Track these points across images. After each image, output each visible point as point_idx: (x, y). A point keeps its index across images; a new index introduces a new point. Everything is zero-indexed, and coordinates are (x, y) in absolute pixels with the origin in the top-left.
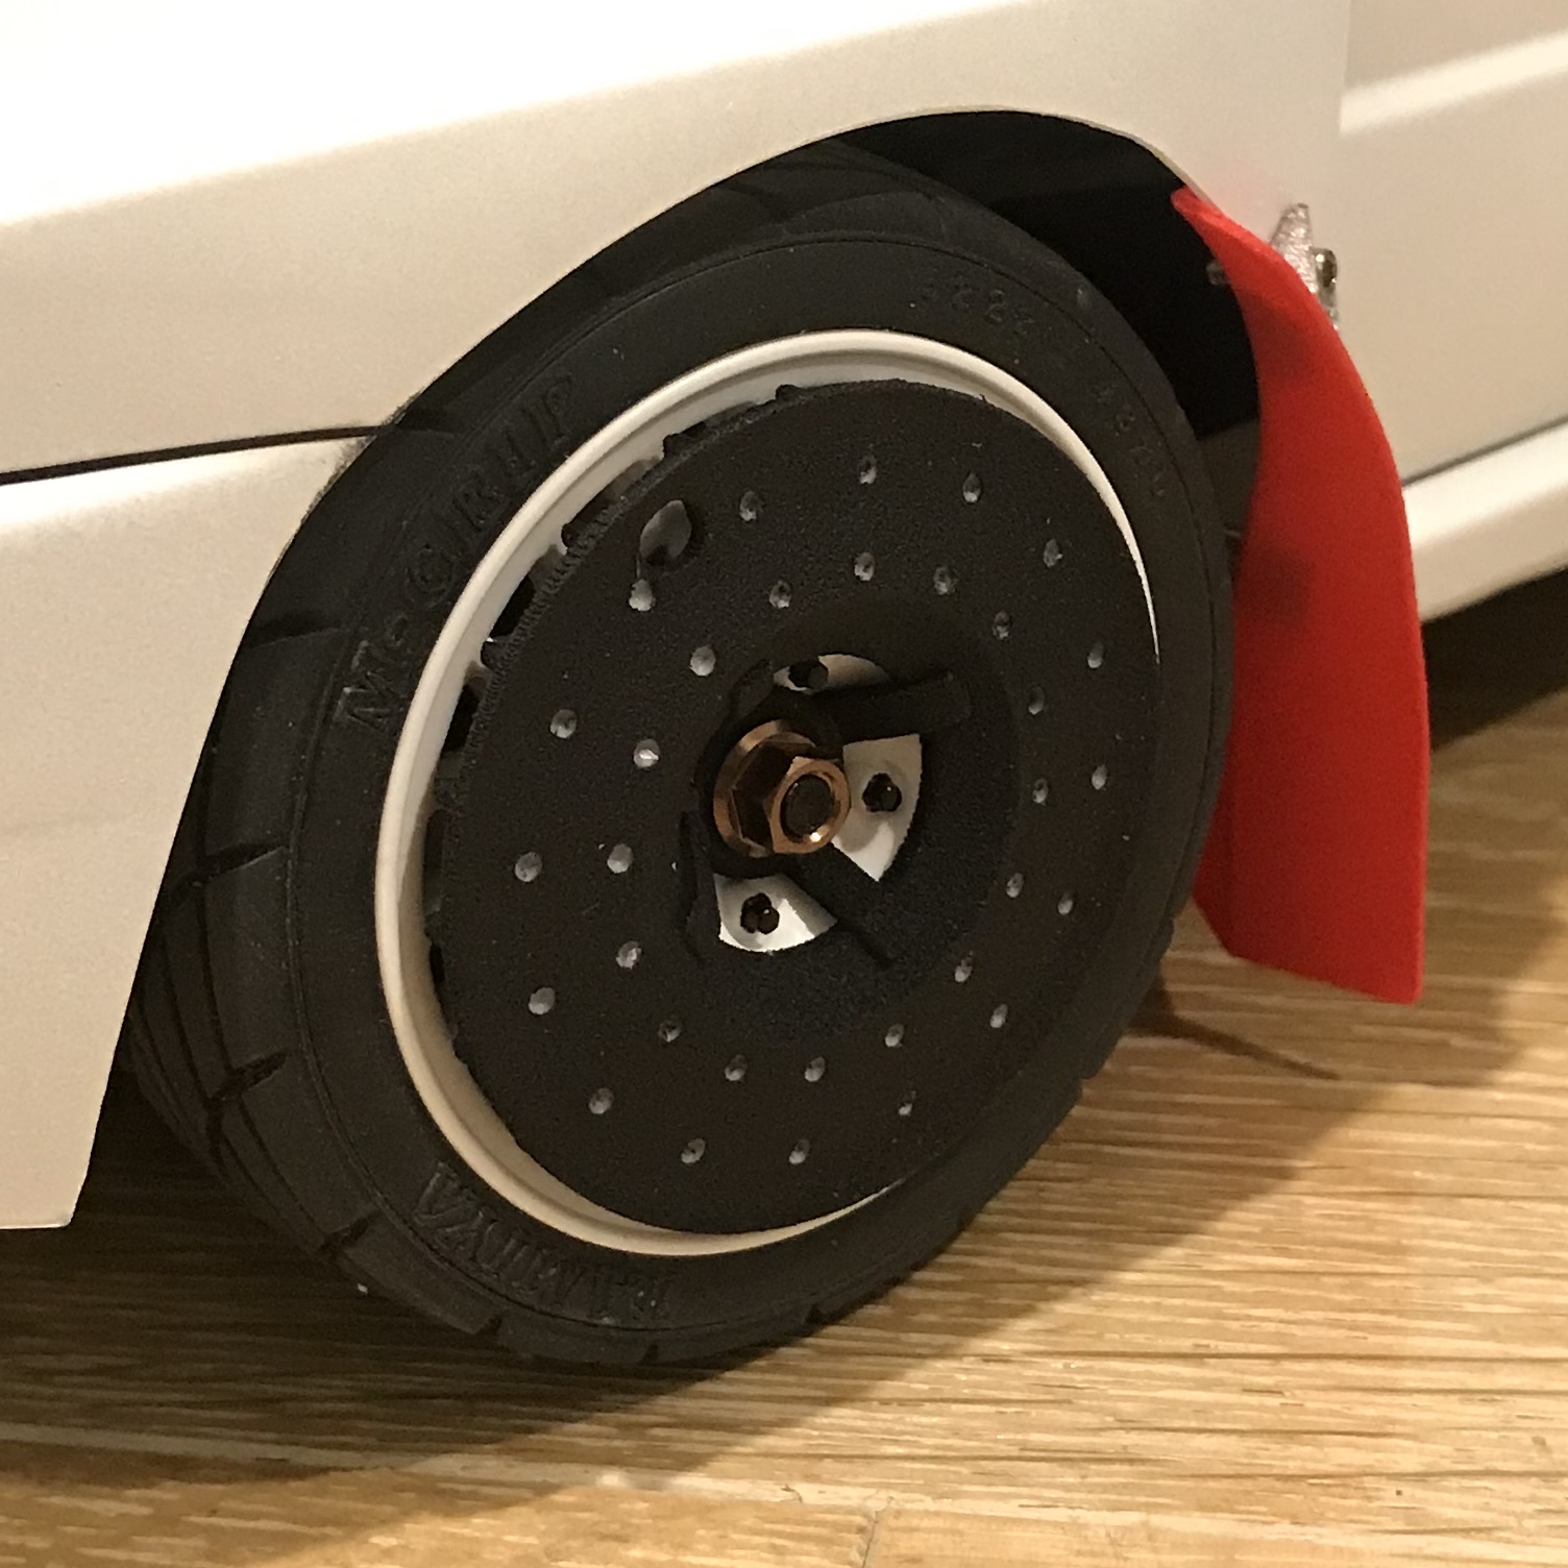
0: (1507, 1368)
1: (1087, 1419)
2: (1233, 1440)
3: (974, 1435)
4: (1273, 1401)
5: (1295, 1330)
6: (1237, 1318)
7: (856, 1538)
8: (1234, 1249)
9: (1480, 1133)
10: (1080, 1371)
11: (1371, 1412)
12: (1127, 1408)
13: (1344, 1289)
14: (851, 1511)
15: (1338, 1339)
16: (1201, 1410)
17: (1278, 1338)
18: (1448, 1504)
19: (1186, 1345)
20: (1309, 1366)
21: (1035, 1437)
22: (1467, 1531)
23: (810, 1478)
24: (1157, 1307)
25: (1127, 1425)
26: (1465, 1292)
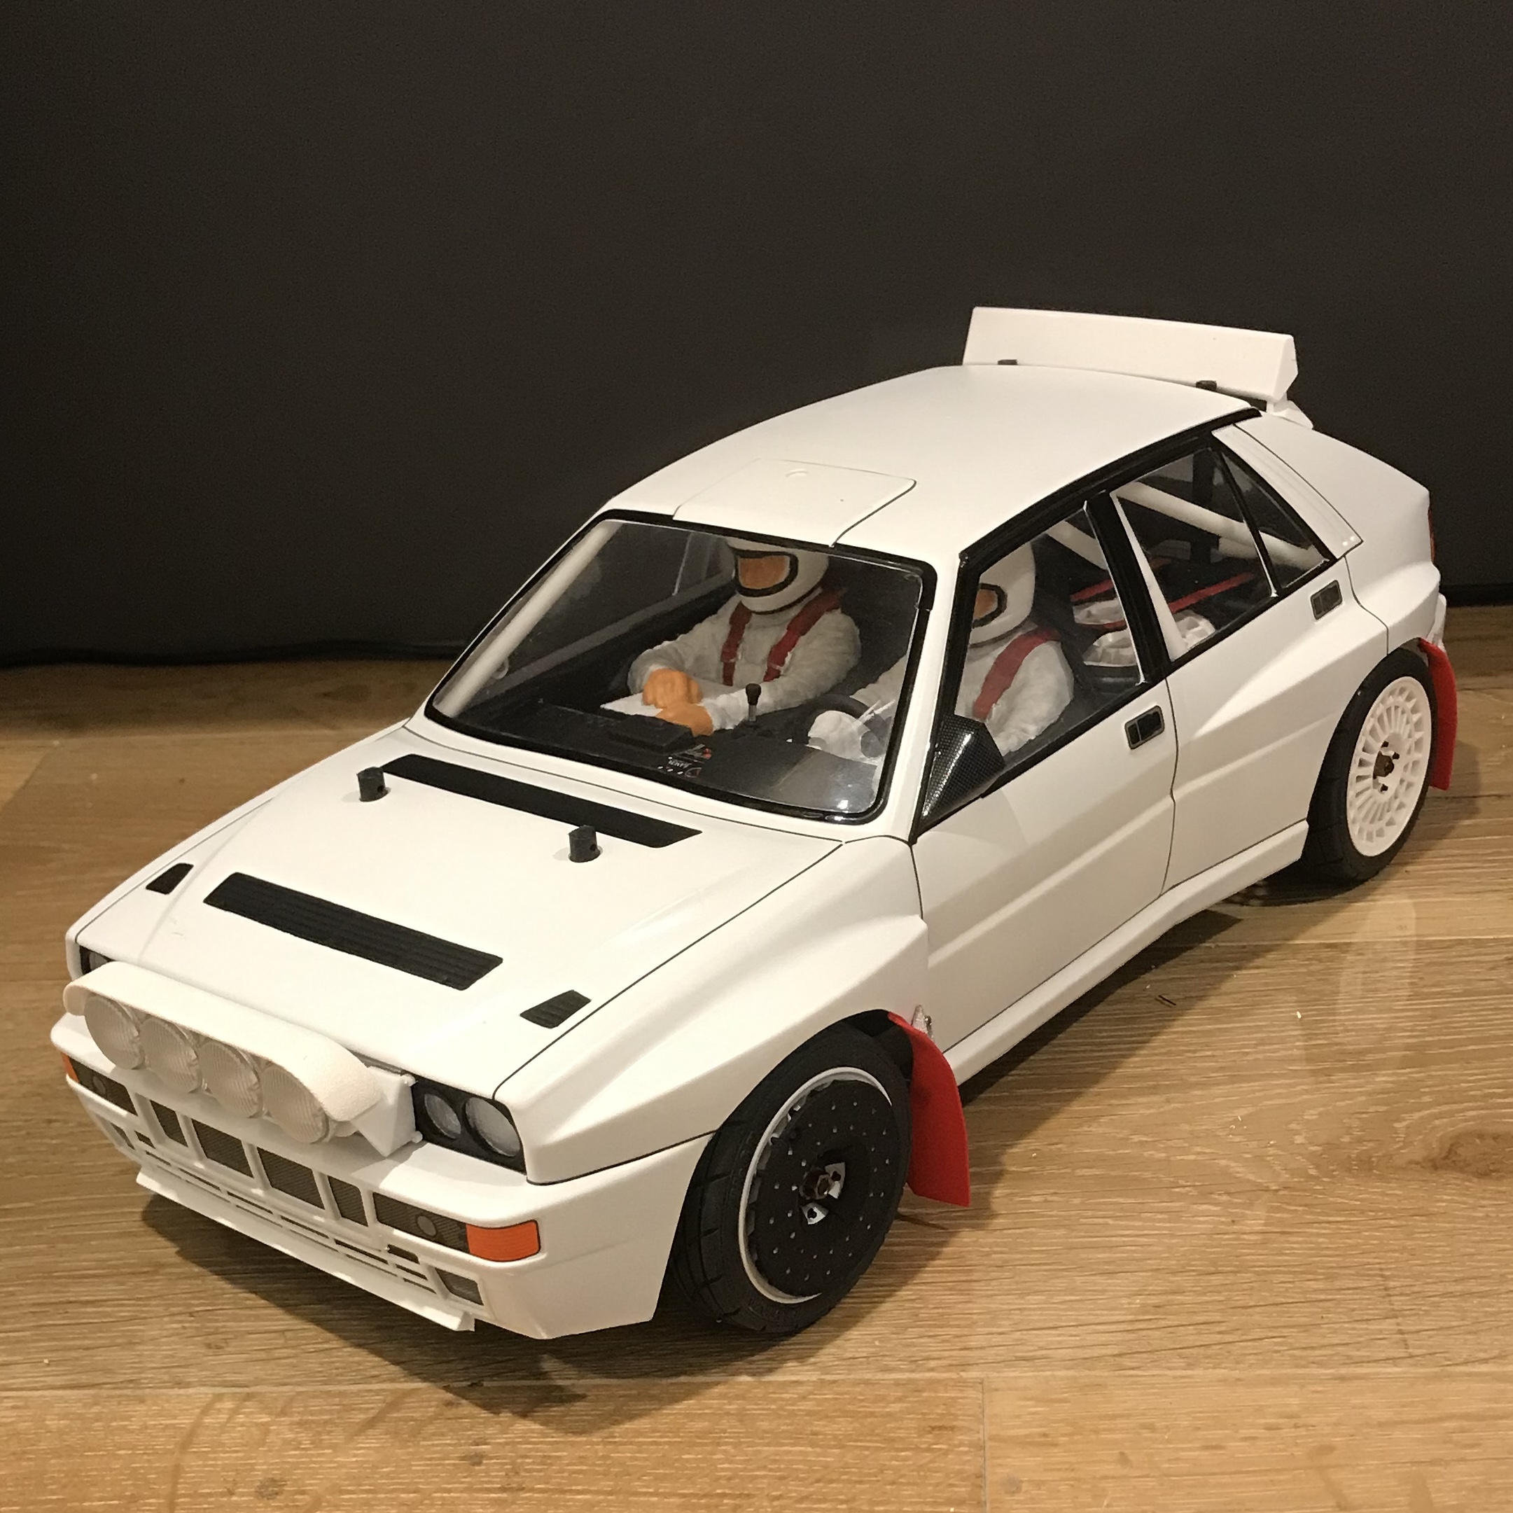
0: (1137, 1323)
1: (1031, 1348)
2: (1070, 1350)
3: (1002, 1355)
4: (1078, 1338)
5: (1080, 1317)
6: (1064, 1315)
7: (979, 1385)
8: (1059, 1295)
9: (1123, 1252)
10: (1026, 1335)
11: (1104, 1339)
12: (1041, 1344)
13: (1091, 1304)
14: (977, 1378)
15: (1092, 1319)
16: (1059, 1342)
17: (1077, 1320)
18: (1127, 1362)
19: (1051, 1325)
20: (1085, 1327)
21: (1018, 1354)
22: (1133, 1369)
23: (963, 1371)
24: (1041, 1315)
25: (1041, 1348)
26: (1124, 1302)
